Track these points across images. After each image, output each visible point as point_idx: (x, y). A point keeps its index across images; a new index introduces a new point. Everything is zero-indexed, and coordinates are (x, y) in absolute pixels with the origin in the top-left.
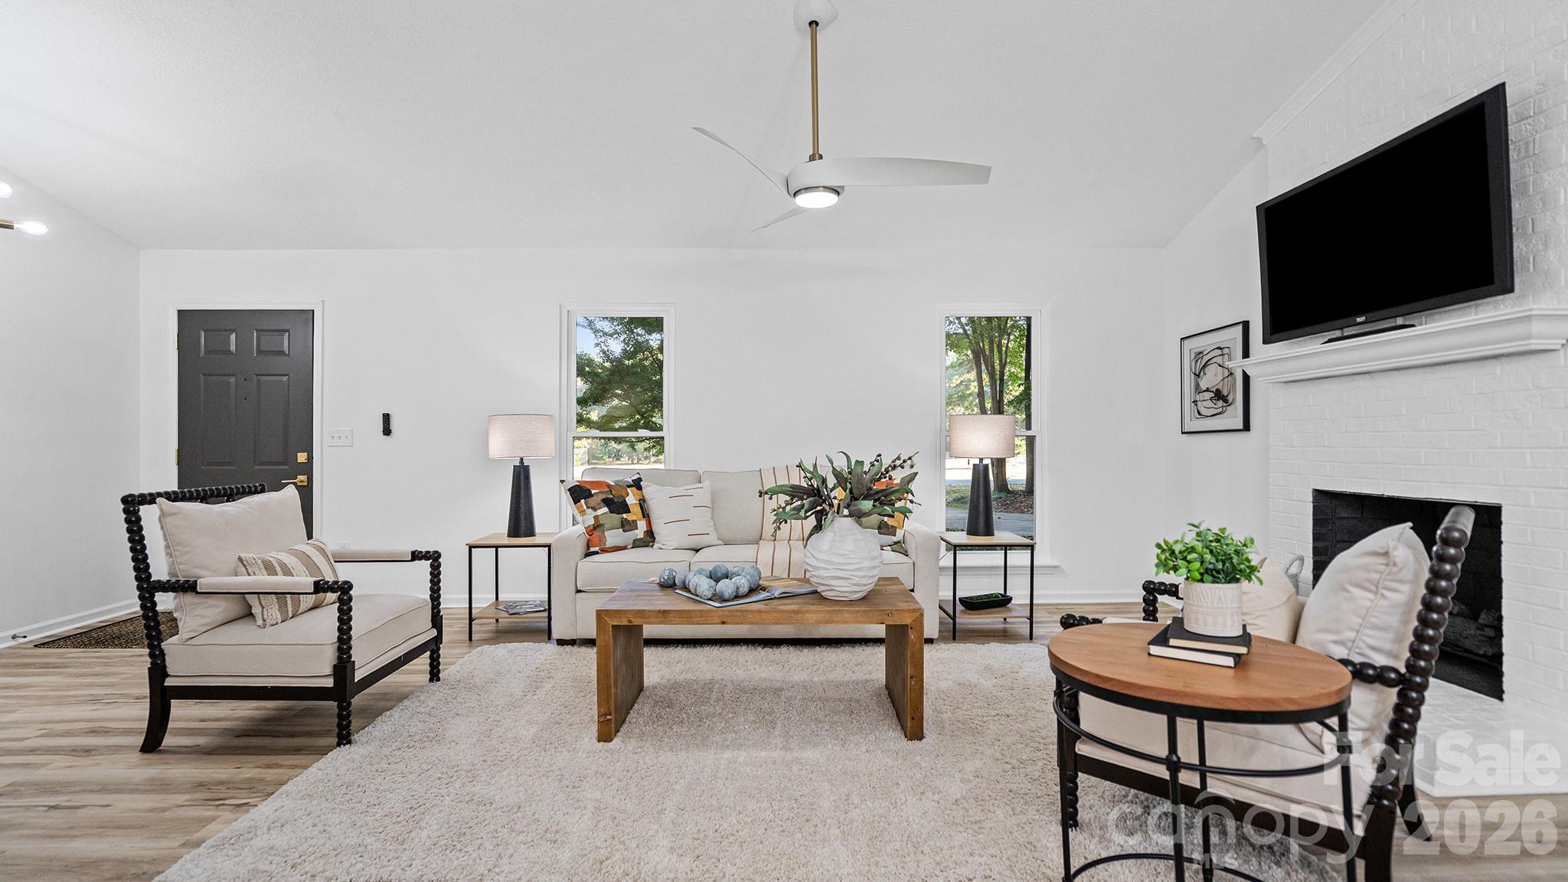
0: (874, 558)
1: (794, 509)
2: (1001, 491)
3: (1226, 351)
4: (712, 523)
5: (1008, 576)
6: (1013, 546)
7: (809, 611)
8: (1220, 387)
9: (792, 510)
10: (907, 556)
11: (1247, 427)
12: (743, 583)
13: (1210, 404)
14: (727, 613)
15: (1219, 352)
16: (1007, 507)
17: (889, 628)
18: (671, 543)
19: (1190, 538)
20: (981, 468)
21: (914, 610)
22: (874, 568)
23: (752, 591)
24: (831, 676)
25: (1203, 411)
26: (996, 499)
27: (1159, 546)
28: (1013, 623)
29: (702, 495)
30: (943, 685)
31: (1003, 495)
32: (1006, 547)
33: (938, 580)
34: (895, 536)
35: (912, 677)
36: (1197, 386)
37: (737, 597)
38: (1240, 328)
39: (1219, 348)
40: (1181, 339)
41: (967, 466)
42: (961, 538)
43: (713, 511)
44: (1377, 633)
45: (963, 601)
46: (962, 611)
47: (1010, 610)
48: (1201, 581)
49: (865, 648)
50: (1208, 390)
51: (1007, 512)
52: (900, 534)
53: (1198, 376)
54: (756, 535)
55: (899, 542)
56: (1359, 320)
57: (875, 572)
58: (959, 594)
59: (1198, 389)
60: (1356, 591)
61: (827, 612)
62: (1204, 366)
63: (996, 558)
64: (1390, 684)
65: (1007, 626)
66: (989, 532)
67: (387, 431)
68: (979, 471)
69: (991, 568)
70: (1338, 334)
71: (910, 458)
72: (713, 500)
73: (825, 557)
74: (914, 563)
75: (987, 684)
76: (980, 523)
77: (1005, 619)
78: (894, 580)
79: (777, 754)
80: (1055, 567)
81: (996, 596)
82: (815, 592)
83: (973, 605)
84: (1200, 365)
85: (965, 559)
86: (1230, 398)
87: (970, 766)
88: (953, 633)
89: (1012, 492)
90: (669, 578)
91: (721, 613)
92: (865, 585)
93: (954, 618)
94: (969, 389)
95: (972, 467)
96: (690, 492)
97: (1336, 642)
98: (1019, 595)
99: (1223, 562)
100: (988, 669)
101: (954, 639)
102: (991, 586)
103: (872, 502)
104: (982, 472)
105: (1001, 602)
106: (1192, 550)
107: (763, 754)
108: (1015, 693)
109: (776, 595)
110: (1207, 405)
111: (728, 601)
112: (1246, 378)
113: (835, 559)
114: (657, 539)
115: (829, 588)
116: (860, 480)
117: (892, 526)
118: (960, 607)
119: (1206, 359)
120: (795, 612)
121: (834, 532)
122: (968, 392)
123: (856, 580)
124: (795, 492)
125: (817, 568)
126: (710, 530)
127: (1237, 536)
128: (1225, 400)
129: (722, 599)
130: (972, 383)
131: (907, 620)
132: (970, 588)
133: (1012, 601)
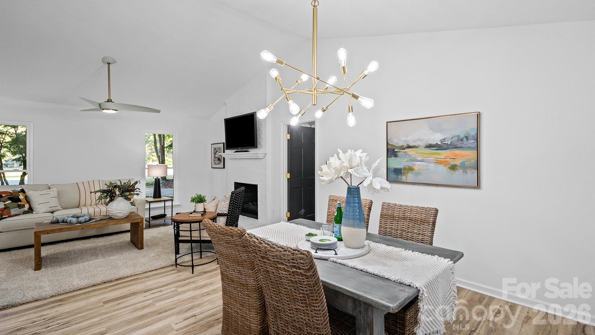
0: (129, 207)
1: (105, 196)
2: (164, 180)
3: (220, 149)
4: (59, 202)
5: (165, 209)
6: (167, 200)
7: (110, 222)
8: (219, 157)
9: (104, 196)
10: (135, 206)
11: (224, 168)
12: (87, 218)
13: (217, 161)
14: (84, 226)
15: (219, 149)
16: (166, 186)
17: (132, 224)
18: (42, 211)
19: (196, 196)
20: (157, 179)
21: (141, 218)
22: (129, 209)
23: (90, 220)
24: (113, 242)
25: (216, 163)
26: (162, 183)
27: (191, 198)
28: (167, 222)
29: (54, 192)
30: (148, 238)
31: (164, 181)
32: (165, 201)
33: (145, 213)
34: (131, 201)
35: (140, 235)
36: (215, 156)
37: (85, 222)
38: (223, 144)
39: (219, 148)
40: (212, 144)
41: (153, 179)
42: (152, 199)
43: (58, 198)
44: (225, 208)
45: (152, 217)
46: (152, 220)
47: (166, 218)
48: (197, 203)
49: (121, 234)
50: (217, 158)
51: (166, 188)
52: (132, 200)
53: (215, 154)
54: (77, 205)
55: (132, 202)
56: (240, 148)
57: (130, 210)
58: (151, 216)
59: (215, 157)
60: (222, 202)
61: (117, 222)
62: (216, 152)
63: (162, 204)
64: (226, 216)
65: (165, 222)
66: (160, 197)
68: (157, 180)
69: (160, 207)
70: (237, 150)
71: (139, 181)
72: (58, 195)
73: (115, 208)
74: (137, 208)
75: (160, 236)
76: (157, 194)
77: (165, 221)
78: (133, 212)
79: (102, 260)
80: (179, 205)
81: (162, 214)
82: (111, 218)
83: (155, 218)
84: (215, 152)
85: (153, 205)
86: (221, 160)
87: (156, 251)
88: (149, 226)
89: (168, 180)
90: (56, 220)
91: (81, 227)
92: (127, 214)
93: (149, 222)
94: (150, 138)
95: (155, 179)
96: (49, 193)
97: (220, 211)
98: (169, 214)
99: (201, 200)
100: (160, 232)
101: (149, 228)
102: (161, 212)
103: (129, 193)
104: (158, 182)
105: (163, 216)
106: (196, 198)
107: (97, 261)
108: (167, 236)
109: (98, 220)
110: (217, 162)
111: (82, 223)
112: (224, 158)
113: (118, 208)
114: (35, 210)
115: (116, 216)
116: (125, 187)
117: (130, 198)
118: (151, 219)
119: (217, 150)
120: (106, 223)
121: (117, 201)
122: (149, 140)
123: (124, 213)
124: (103, 191)
125: (112, 211)
126: (58, 205)
127: (203, 195)
128: (220, 161)
129: (80, 223)
130: (151, 136)
131: (139, 221)
132: (154, 213)
133: (167, 216)
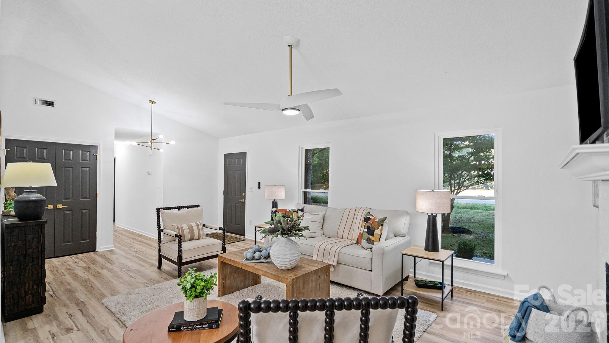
0: (286, 255)
4: (320, 228)
20: (431, 217)
22: (285, 258)
23: (264, 258)
67: (259, 188)
80: (504, 275)
92: (283, 265)
96: (313, 216)
105: (440, 287)
109: (266, 261)
113: (272, 252)
123: (278, 262)
126: (318, 231)
